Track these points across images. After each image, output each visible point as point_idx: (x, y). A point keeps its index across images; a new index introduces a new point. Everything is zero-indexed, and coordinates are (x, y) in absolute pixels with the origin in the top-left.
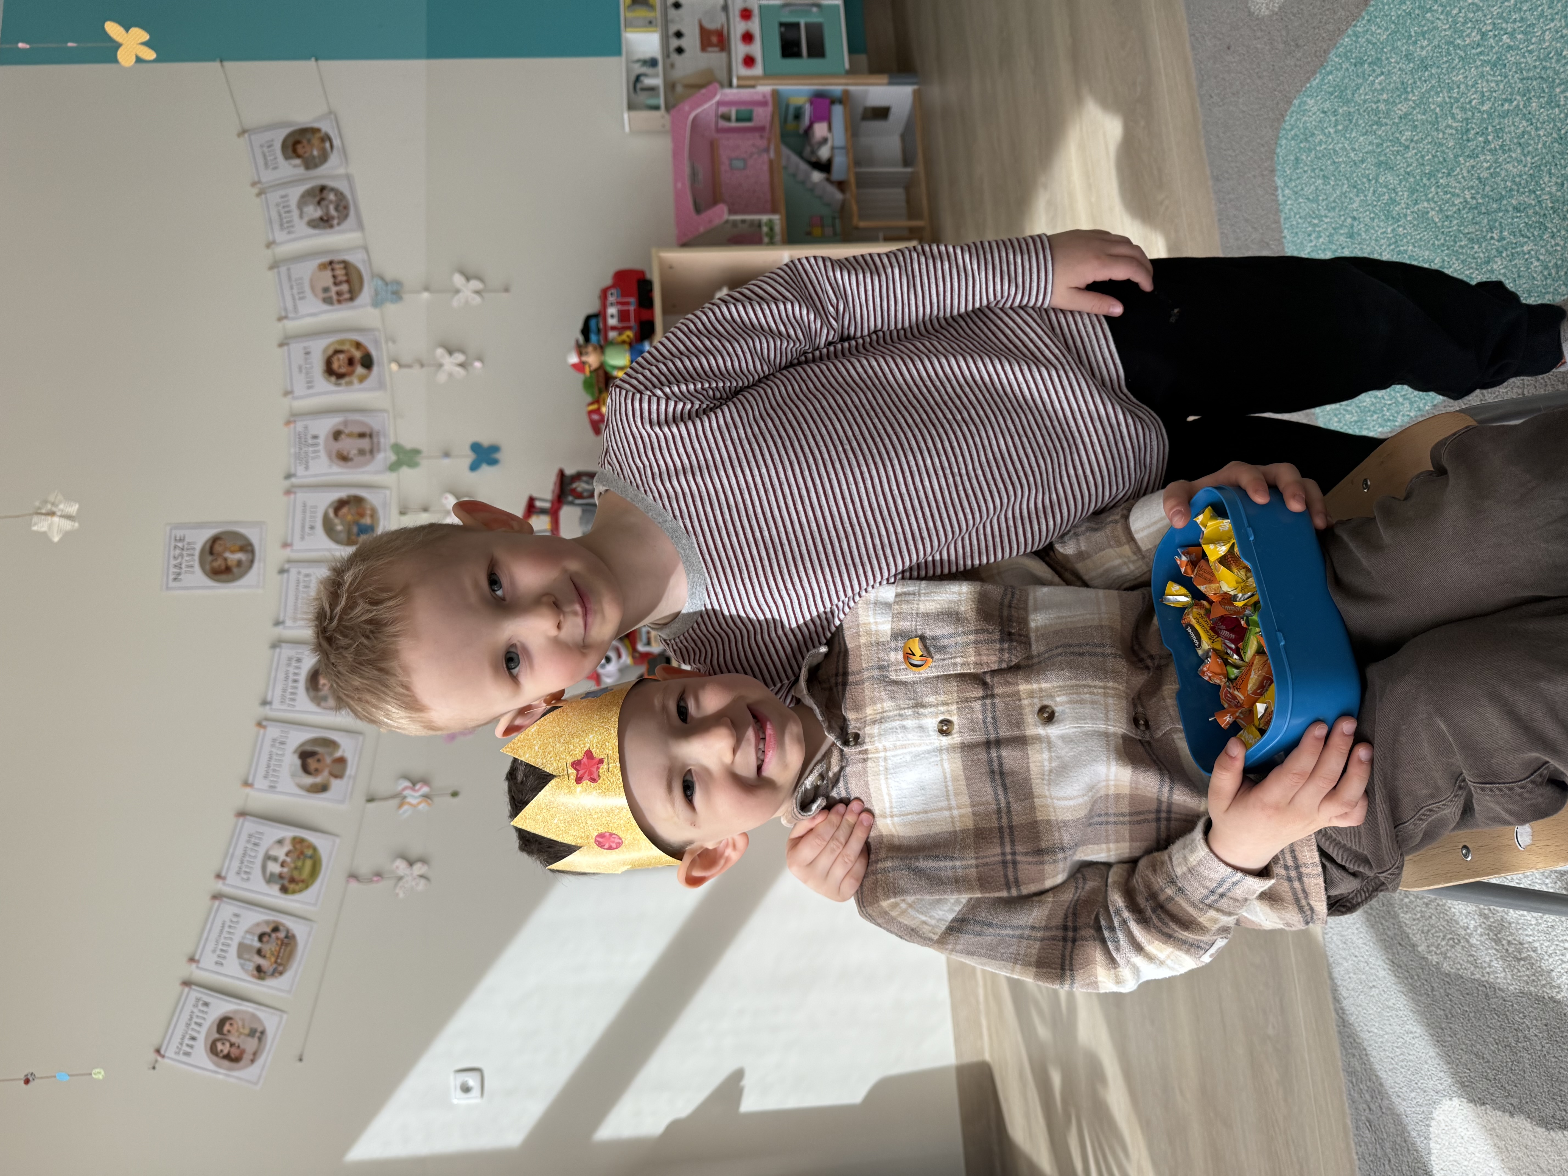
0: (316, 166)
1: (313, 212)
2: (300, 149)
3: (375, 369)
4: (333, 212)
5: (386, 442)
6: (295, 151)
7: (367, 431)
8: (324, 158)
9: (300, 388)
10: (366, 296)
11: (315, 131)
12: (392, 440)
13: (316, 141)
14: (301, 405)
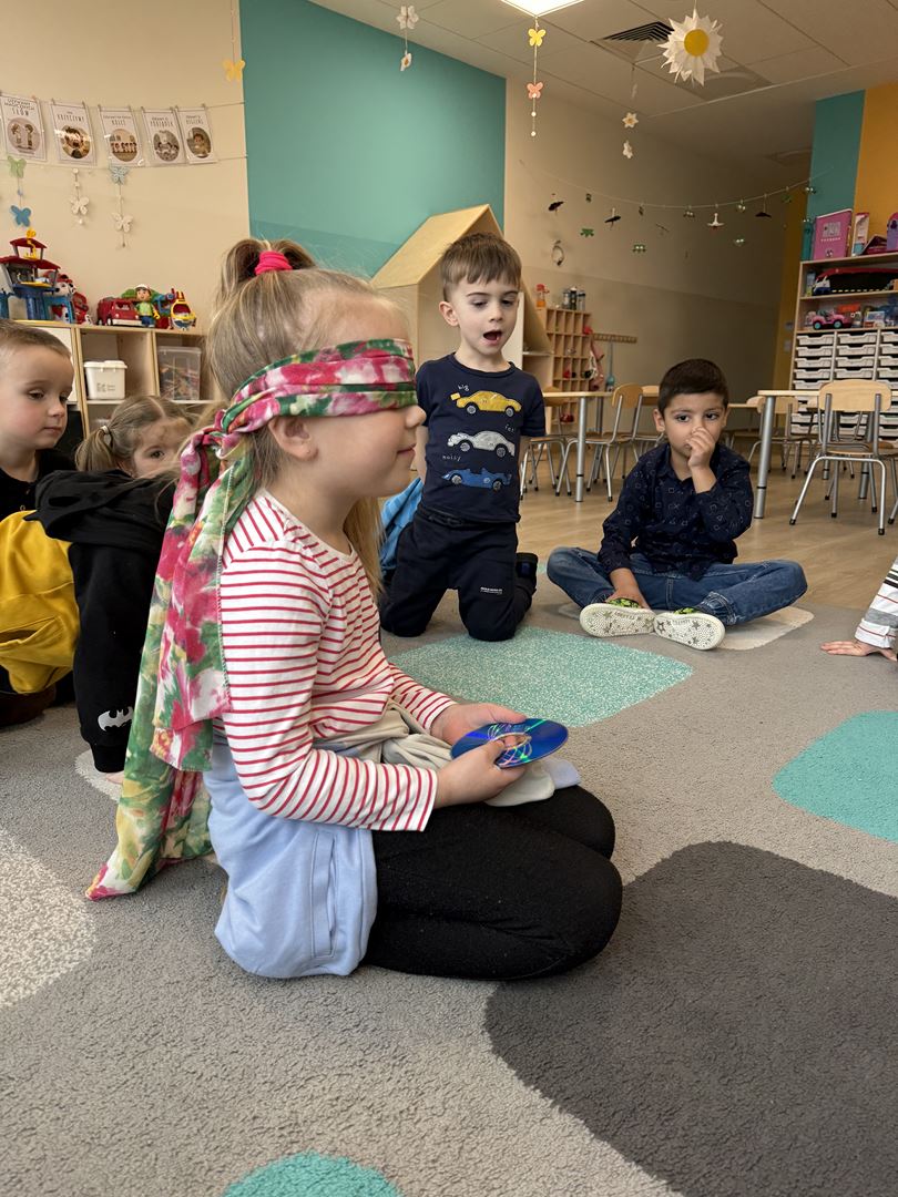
0: (189, 146)
1: (164, 140)
2: (199, 138)
3: (72, 159)
4: (164, 151)
5: (26, 157)
6: (197, 135)
7: (33, 147)
8: (195, 152)
9: (57, 110)
10: (116, 161)
11: (209, 149)
12: (28, 161)
13: (203, 148)
14: (47, 109)
